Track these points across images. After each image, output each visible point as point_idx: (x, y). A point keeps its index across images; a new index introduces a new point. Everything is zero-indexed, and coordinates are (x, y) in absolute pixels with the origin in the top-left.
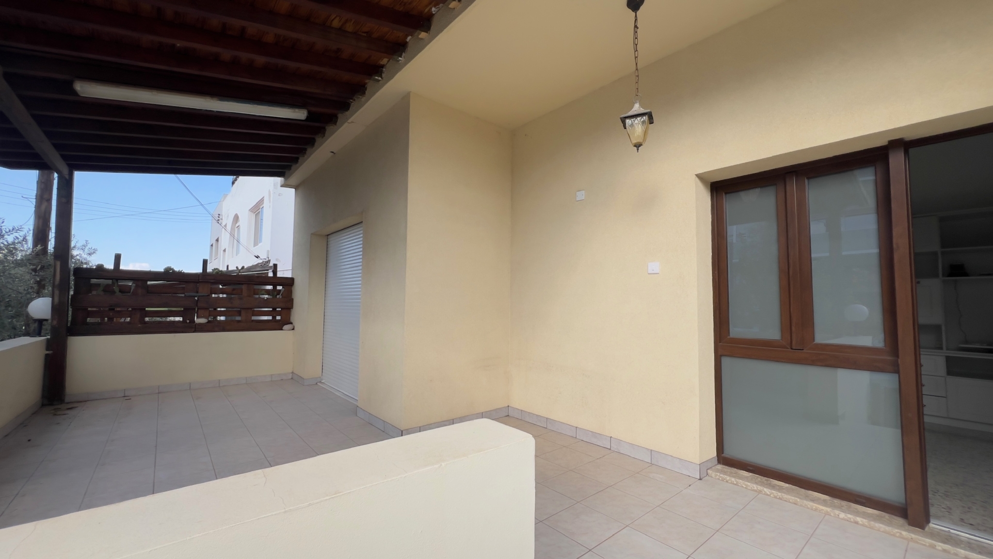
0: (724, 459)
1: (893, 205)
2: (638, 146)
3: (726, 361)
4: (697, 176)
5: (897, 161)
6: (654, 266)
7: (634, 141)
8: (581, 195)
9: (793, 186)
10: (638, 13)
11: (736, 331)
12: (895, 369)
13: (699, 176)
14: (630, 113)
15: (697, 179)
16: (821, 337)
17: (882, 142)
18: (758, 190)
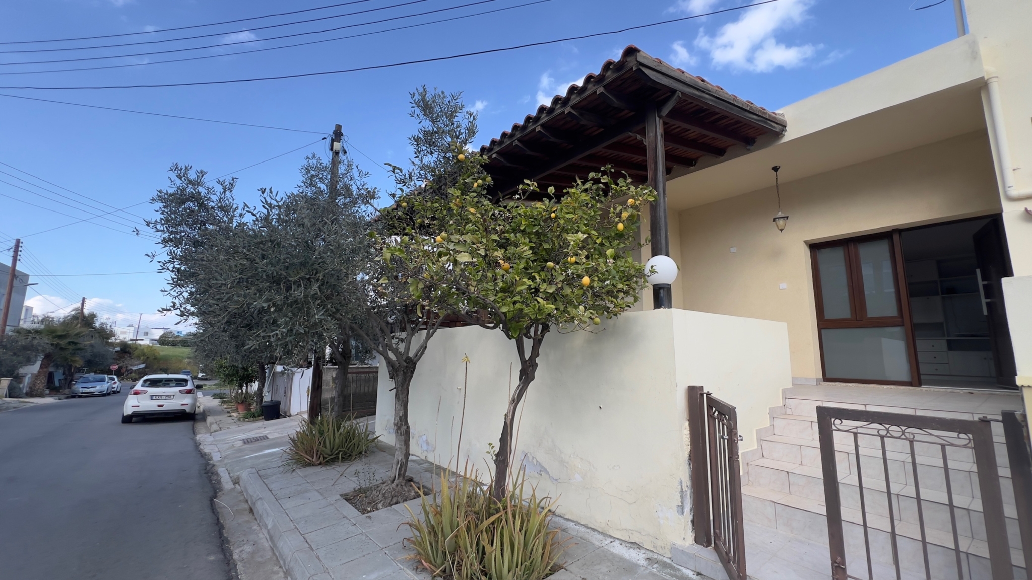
0: (826, 379)
1: (896, 256)
2: (782, 230)
3: (823, 331)
4: (804, 241)
5: (896, 237)
6: (783, 285)
7: (780, 228)
8: (733, 250)
9: (852, 247)
10: (777, 172)
11: (828, 315)
12: (902, 325)
13: (805, 242)
14: (777, 217)
15: (804, 244)
16: (870, 314)
17: (890, 229)
18: (829, 249)
